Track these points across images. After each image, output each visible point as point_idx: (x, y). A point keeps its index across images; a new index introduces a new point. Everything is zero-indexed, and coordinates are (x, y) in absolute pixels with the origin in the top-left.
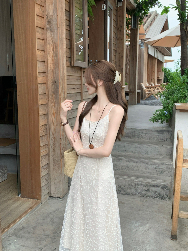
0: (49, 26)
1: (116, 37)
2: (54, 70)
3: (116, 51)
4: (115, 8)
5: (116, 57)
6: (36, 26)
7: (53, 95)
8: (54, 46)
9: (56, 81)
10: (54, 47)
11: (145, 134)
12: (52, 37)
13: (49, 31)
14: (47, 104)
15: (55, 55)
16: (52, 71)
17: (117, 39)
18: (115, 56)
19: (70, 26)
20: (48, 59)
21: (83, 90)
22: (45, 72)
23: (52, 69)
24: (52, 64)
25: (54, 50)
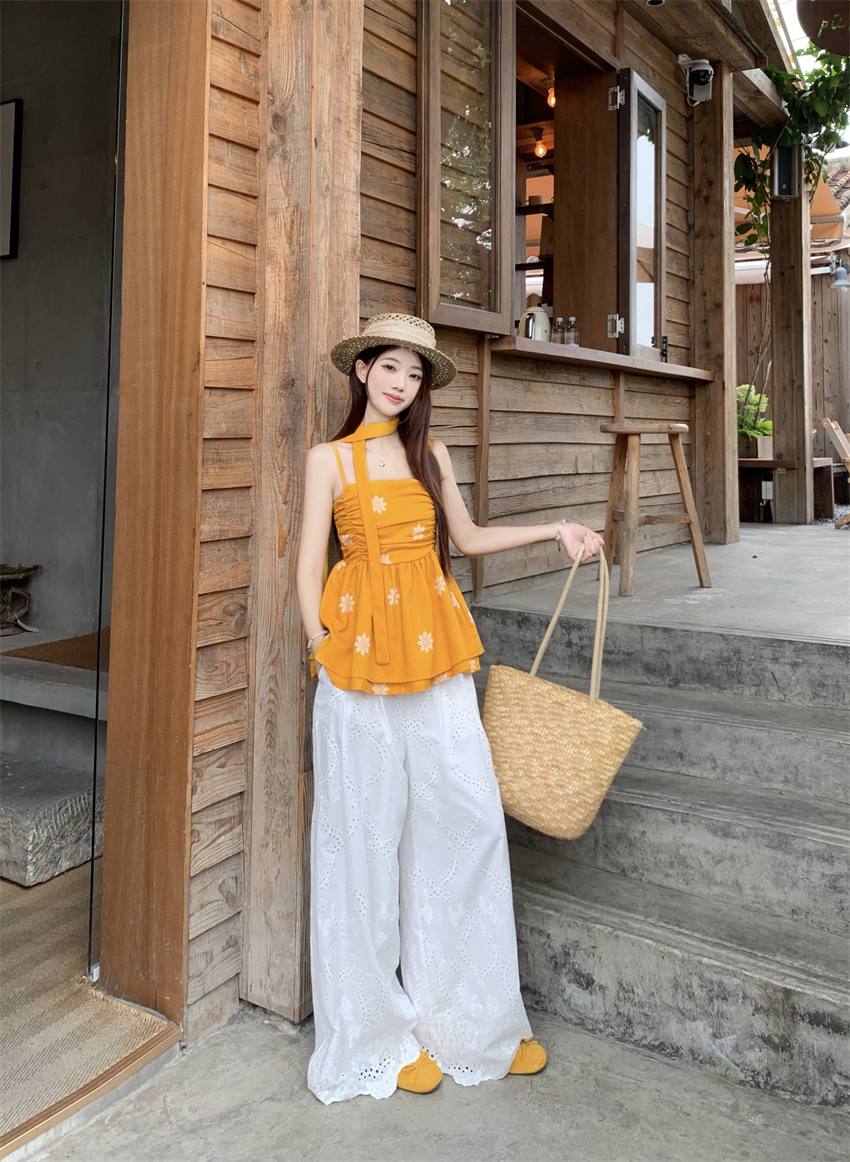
0: (276, 138)
1: (690, 227)
2: (290, 328)
3: (688, 283)
4: (682, 109)
5: (691, 308)
6: (210, 135)
7: (282, 446)
8: (293, 221)
9: (293, 380)
10: (292, 228)
11: (788, 668)
12: (287, 183)
13: (277, 159)
14: (252, 490)
15: (295, 259)
16: (284, 336)
17: (692, 234)
18: (688, 303)
19: (418, 153)
20: (268, 280)
21: (485, 436)
22: (253, 341)
23: (283, 326)
24: (282, 304)
25: (294, 238)
